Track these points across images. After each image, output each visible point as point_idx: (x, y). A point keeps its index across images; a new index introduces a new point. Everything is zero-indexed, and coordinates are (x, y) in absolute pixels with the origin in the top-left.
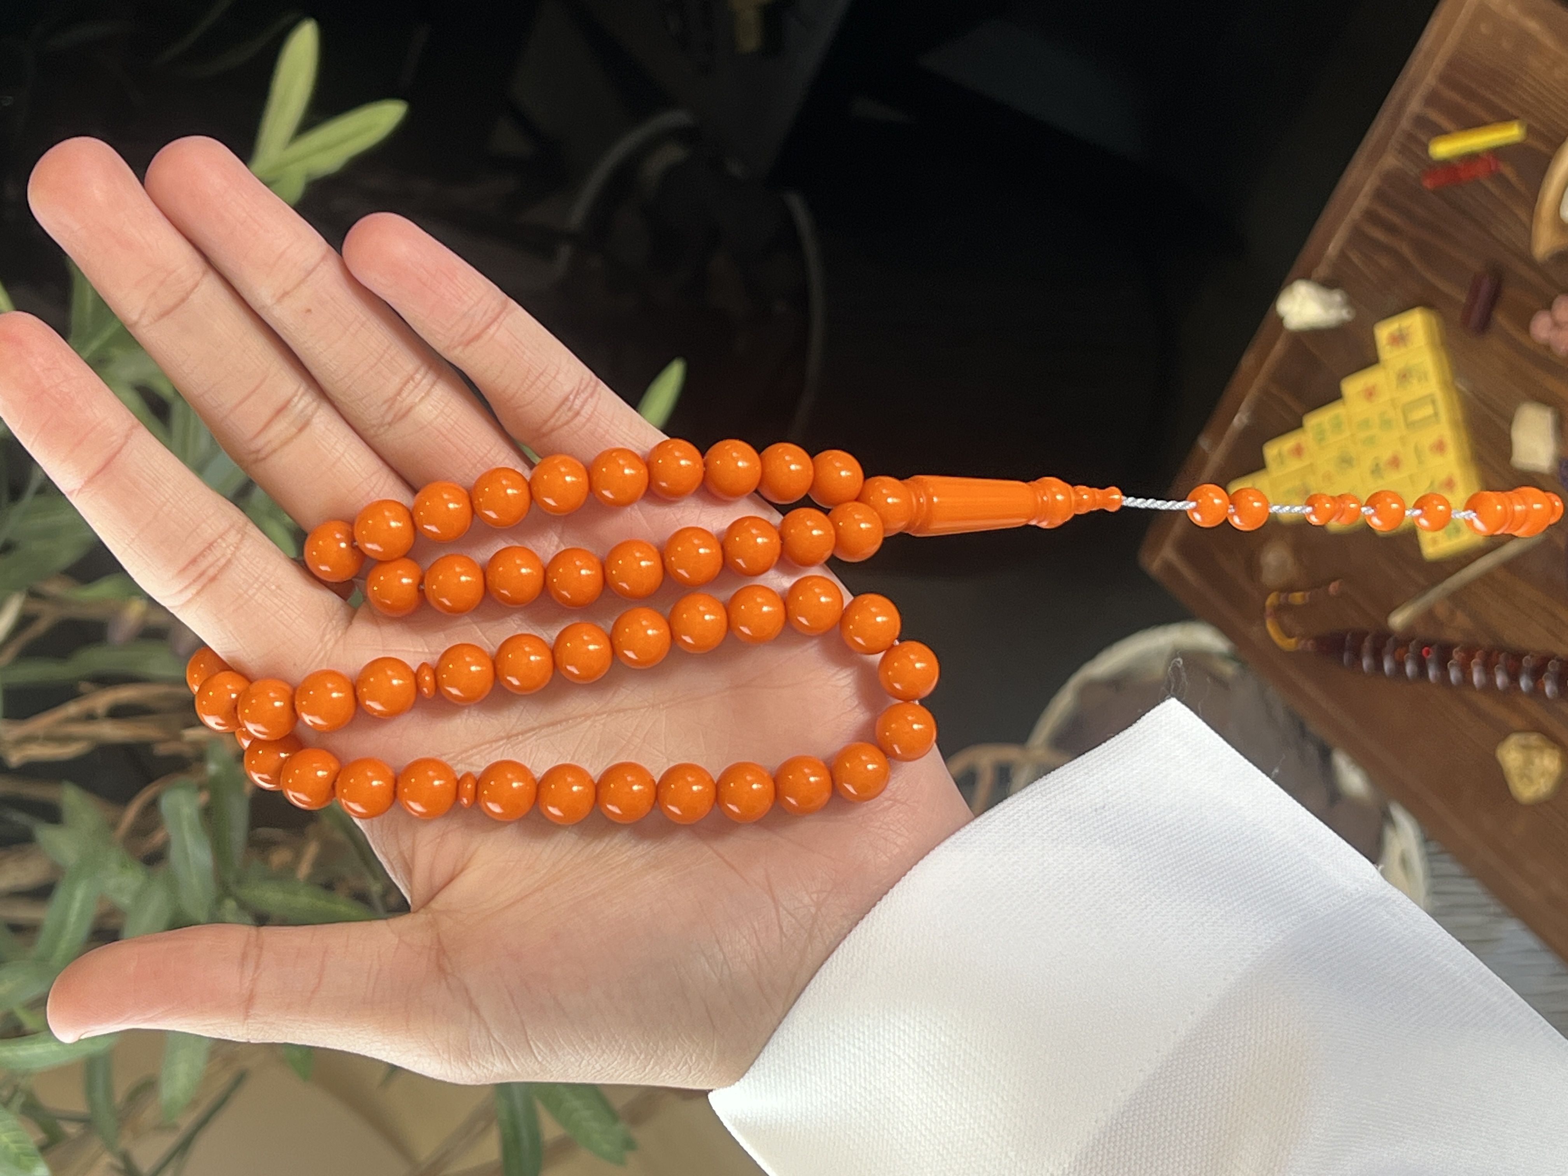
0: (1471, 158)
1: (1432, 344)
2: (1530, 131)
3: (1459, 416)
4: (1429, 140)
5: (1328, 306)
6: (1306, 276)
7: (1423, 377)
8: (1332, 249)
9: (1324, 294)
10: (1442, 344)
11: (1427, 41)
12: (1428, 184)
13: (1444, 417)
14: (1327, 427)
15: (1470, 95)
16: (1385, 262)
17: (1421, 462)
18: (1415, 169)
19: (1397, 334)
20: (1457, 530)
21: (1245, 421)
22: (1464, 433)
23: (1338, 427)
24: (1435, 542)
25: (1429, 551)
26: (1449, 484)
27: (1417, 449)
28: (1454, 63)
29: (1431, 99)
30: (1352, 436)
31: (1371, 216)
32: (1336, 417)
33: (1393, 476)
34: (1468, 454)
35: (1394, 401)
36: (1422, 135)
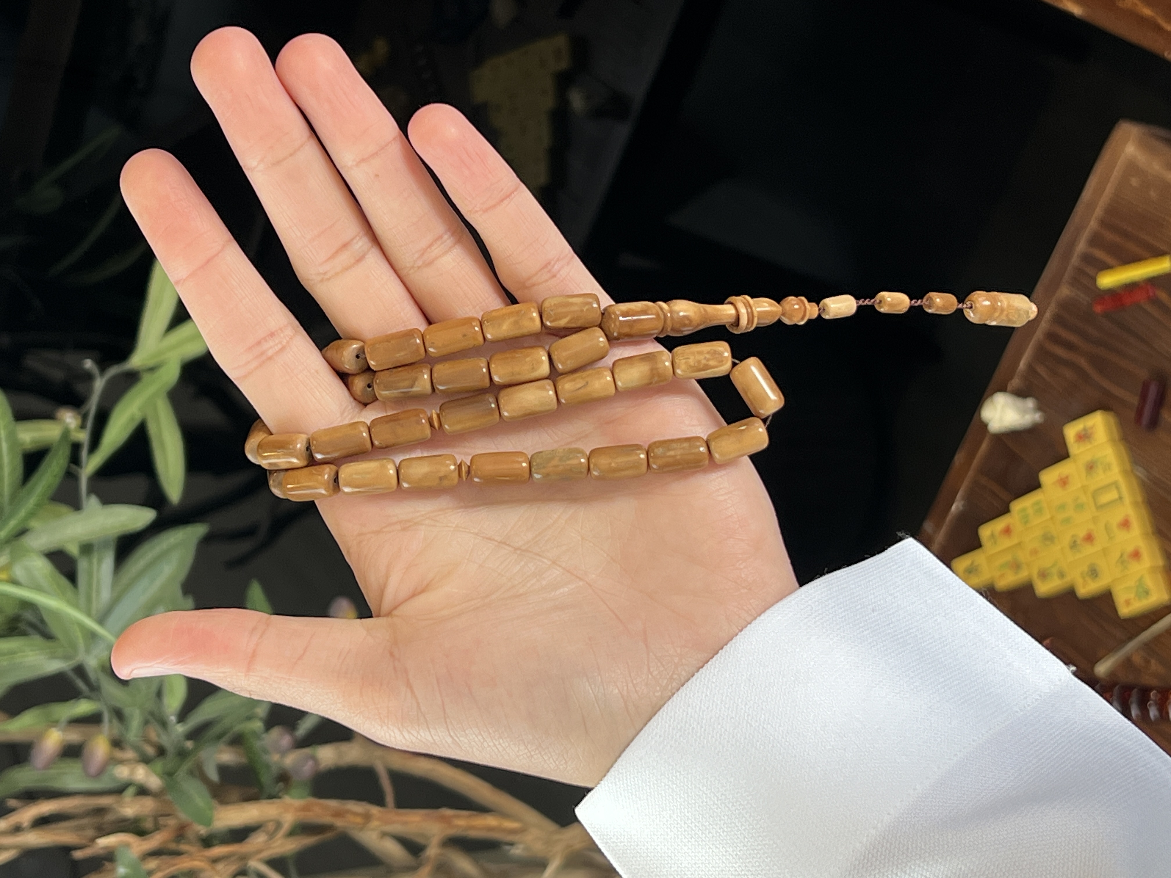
0: (1131, 287)
1: (1112, 440)
3: (1139, 499)
4: (1097, 273)
5: (1023, 411)
6: (1003, 389)
7: (1107, 467)
8: (1022, 365)
9: (1019, 402)
10: (1121, 441)
11: (1087, 194)
12: (1098, 309)
13: (1127, 499)
14: (1030, 511)
15: (1126, 235)
16: (1068, 374)
17: (1111, 538)
18: (1084, 298)
19: (1083, 433)
20: (1147, 593)
21: (961, 508)
22: (1144, 512)
23: (1039, 511)
24: (1128, 603)
25: (1125, 610)
26: (1136, 555)
27: (1107, 528)
28: (1112, 210)
29: (1095, 241)
30: (1052, 518)
31: (1051, 336)
32: (1037, 503)
33: (1089, 550)
34: (1150, 530)
35: (1084, 488)
36: (1090, 270)
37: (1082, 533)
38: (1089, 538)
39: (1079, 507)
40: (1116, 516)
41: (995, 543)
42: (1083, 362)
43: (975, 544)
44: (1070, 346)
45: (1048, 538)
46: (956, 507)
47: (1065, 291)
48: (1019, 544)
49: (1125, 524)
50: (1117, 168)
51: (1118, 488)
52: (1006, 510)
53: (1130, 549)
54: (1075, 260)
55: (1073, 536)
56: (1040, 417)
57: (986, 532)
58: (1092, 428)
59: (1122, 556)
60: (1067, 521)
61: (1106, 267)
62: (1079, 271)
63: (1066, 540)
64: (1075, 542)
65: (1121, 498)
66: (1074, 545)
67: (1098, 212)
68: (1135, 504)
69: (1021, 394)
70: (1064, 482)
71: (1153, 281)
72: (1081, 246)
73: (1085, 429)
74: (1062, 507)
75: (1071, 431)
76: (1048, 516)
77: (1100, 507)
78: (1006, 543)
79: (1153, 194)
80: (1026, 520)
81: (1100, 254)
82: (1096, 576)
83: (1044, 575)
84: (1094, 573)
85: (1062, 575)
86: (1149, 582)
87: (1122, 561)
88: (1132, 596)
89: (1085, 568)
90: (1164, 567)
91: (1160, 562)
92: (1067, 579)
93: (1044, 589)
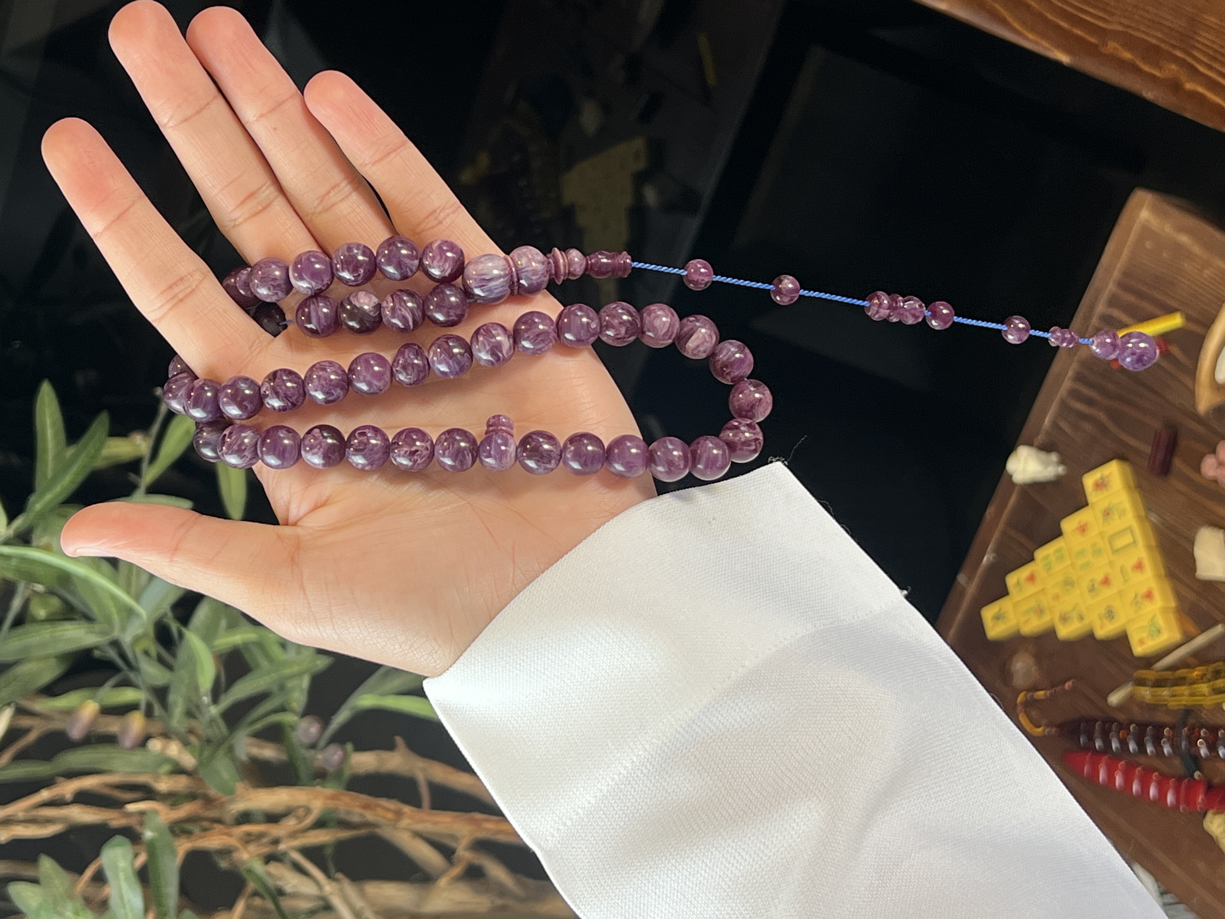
1: (1128, 487)
2: (1188, 318)
3: (1153, 543)
5: (1046, 464)
6: (1028, 443)
7: (1123, 513)
8: (1047, 421)
9: (1043, 455)
10: (1136, 488)
13: (1141, 543)
14: (1053, 558)
15: (1141, 295)
16: (1088, 427)
17: (1126, 581)
19: (1100, 482)
20: (1159, 631)
21: (991, 559)
22: (1157, 554)
23: (1061, 558)
24: (1141, 642)
25: (1138, 650)
26: (1149, 595)
27: (1122, 569)
28: (1128, 273)
29: (1113, 302)
30: (1072, 564)
32: (1059, 550)
33: (1107, 593)
34: (1162, 572)
35: (1101, 534)
37: (1099, 577)
39: (1097, 552)
40: (1130, 561)
41: (1021, 590)
42: (1102, 416)
43: (1003, 592)
44: (1090, 402)
45: (1069, 583)
46: (986, 559)
48: (1043, 590)
49: (1139, 566)
50: (1133, 232)
52: (1029, 559)
53: (1143, 590)
54: (1095, 321)
55: (1092, 580)
56: (1064, 469)
57: (1012, 580)
58: (1108, 476)
59: (1136, 597)
60: (1086, 565)
61: (1122, 326)
63: (1085, 585)
64: (1093, 585)
65: (1135, 542)
66: (1092, 589)
67: (1116, 274)
68: (1149, 548)
69: (1046, 448)
70: (1083, 529)
72: (1101, 308)
73: (1102, 478)
74: (1082, 553)
75: (1089, 480)
76: (1068, 562)
77: (1116, 551)
78: (1031, 589)
79: (1165, 255)
80: (1048, 567)
81: (1116, 313)
82: (1113, 617)
83: (1064, 619)
84: (1110, 614)
85: (1081, 618)
86: (1161, 622)
87: (1136, 603)
88: (1144, 635)
89: (1102, 610)
90: (1176, 607)
91: (1173, 603)
92: (1086, 621)
93: (1065, 632)
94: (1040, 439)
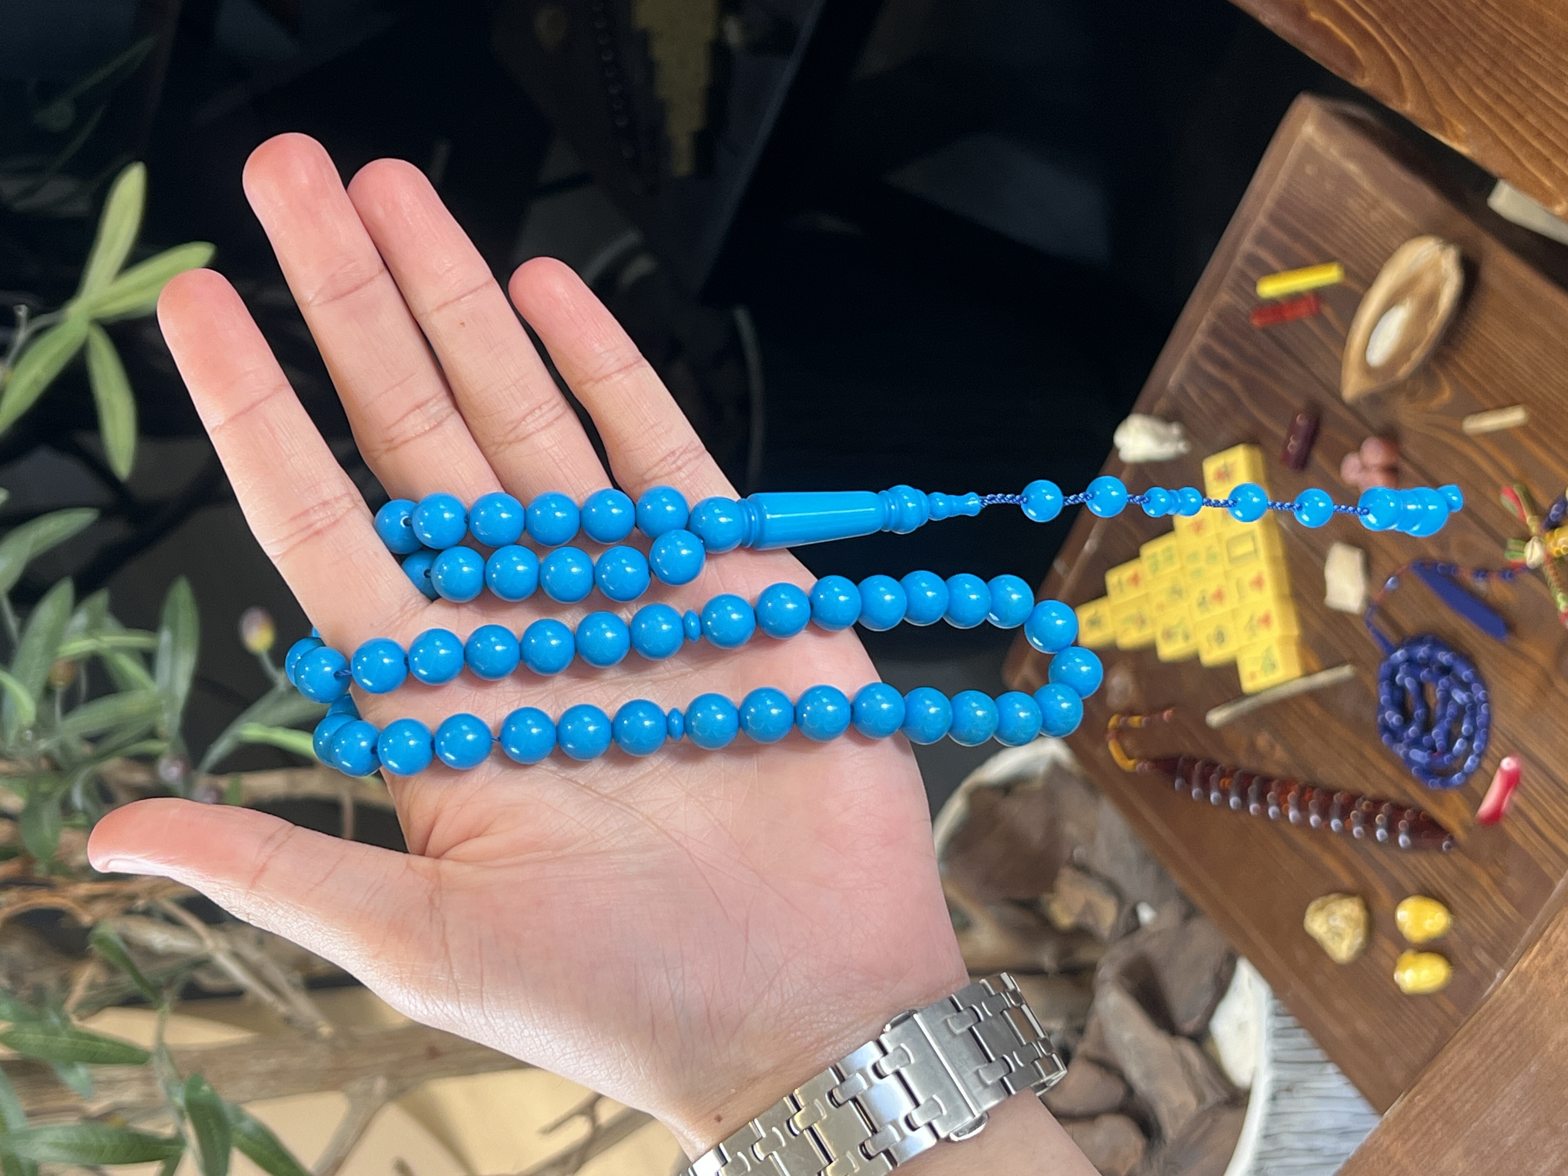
0: (1295, 298)
2: (1348, 272)
3: (1279, 555)
4: (1258, 279)
5: (1163, 439)
8: (1173, 382)
9: (1160, 428)
10: (1265, 482)
11: (1258, 181)
12: (1256, 322)
13: (1263, 554)
14: (1160, 558)
15: (1296, 235)
16: (1218, 396)
17: (1241, 597)
18: (1244, 307)
19: (1223, 470)
20: (1273, 666)
21: (1095, 546)
22: (1283, 569)
23: (1170, 559)
24: (1253, 676)
25: (1248, 685)
26: (1266, 620)
27: (1238, 584)
28: (1282, 203)
29: (1262, 239)
30: (1182, 568)
31: (1207, 352)
32: (1169, 549)
33: (1218, 610)
34: (1287, 590)
35: (1219, 536)
36: (1252, 274)
37: (1212, 589)
38: (1219, 596)
39: (1212, 558)
40: (1248, 573)
41: (1122, 591)
42: (1235, 384)
43: (1100, 593)
44: (1224, 365)
45: (1177, 592)
46: (1089, 546)
47: (1225, 298)
48: (1147, 595)
49: (1258, 583)
50: (1292, 152)
51: (1254, 539)
52: (1134, 555)
53: (1260, 613)
54: (1238, 262)
55: (1203, 591)
56: (1186, 446)
57: (1115, 578)
58: (1232, 465)
59: (1251, 619)
60: (1197, 573)
61: (1269, 272)
62: (1243, 274)
63: (1195, 596)
64: (1204, 598)
65: (1256, 551)
66: (1202, 603)
67: (1268, 203)
68: (1273, 560)
69: (1168, 417)
70: (1198, 527)
71: (1318, 294)
72: (1247, 245)
73: (1225, 466)
74: (1194, 557)
75: (1211, 467)
76: (1178, 566)
77: (1233, 560)
78: (1132, 594)
79: (1329, 186)
80: (1155, 569)
81: (1265, 255)
82: (1223, 641)
83: (1168, 635)
84: (1220, 637)
85: (1187, 637)
86: (1277, 655)
87: (1251, 628)
88: (1257, 668)
89: (1211, 630)
90: (1299, 636)
91: (1295, 631)
92: (1192, 642)
93: (1168, 651)
94: (1162, 404)
